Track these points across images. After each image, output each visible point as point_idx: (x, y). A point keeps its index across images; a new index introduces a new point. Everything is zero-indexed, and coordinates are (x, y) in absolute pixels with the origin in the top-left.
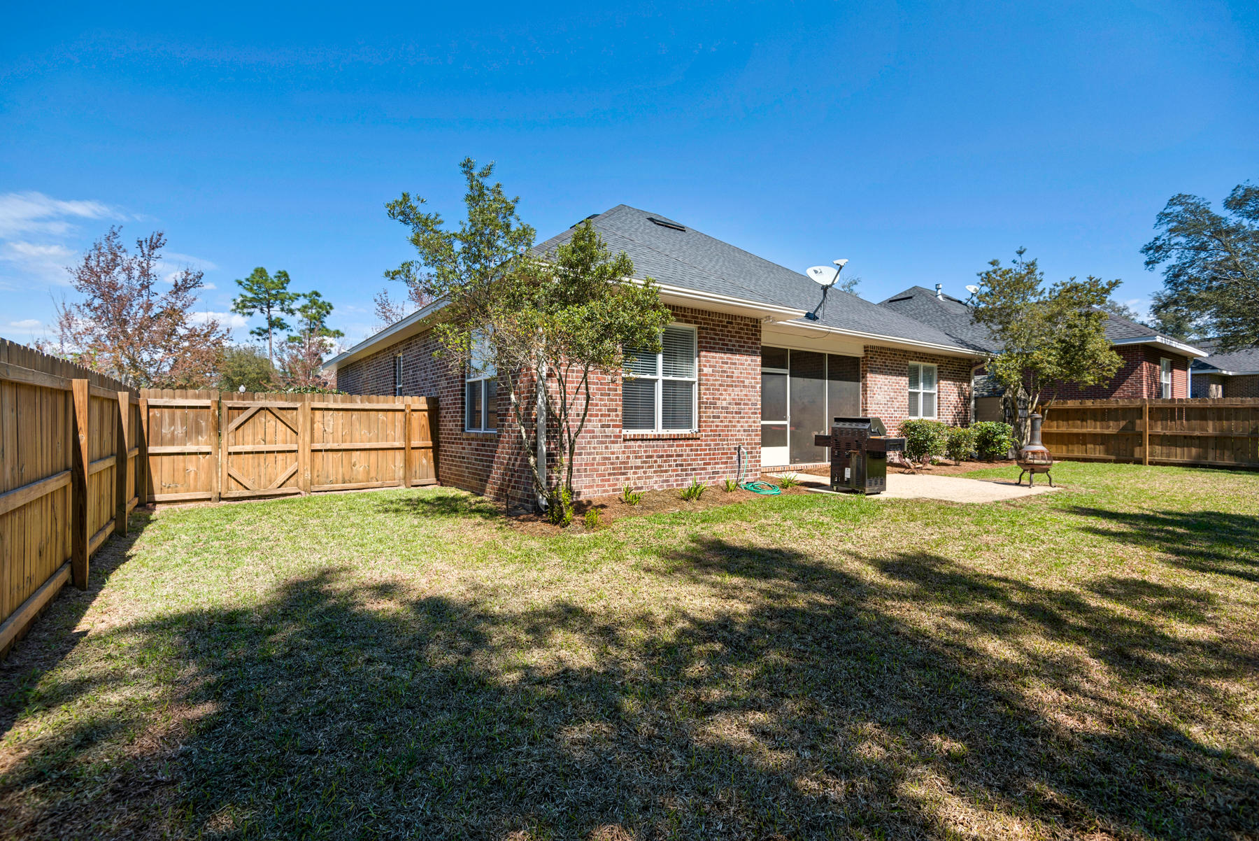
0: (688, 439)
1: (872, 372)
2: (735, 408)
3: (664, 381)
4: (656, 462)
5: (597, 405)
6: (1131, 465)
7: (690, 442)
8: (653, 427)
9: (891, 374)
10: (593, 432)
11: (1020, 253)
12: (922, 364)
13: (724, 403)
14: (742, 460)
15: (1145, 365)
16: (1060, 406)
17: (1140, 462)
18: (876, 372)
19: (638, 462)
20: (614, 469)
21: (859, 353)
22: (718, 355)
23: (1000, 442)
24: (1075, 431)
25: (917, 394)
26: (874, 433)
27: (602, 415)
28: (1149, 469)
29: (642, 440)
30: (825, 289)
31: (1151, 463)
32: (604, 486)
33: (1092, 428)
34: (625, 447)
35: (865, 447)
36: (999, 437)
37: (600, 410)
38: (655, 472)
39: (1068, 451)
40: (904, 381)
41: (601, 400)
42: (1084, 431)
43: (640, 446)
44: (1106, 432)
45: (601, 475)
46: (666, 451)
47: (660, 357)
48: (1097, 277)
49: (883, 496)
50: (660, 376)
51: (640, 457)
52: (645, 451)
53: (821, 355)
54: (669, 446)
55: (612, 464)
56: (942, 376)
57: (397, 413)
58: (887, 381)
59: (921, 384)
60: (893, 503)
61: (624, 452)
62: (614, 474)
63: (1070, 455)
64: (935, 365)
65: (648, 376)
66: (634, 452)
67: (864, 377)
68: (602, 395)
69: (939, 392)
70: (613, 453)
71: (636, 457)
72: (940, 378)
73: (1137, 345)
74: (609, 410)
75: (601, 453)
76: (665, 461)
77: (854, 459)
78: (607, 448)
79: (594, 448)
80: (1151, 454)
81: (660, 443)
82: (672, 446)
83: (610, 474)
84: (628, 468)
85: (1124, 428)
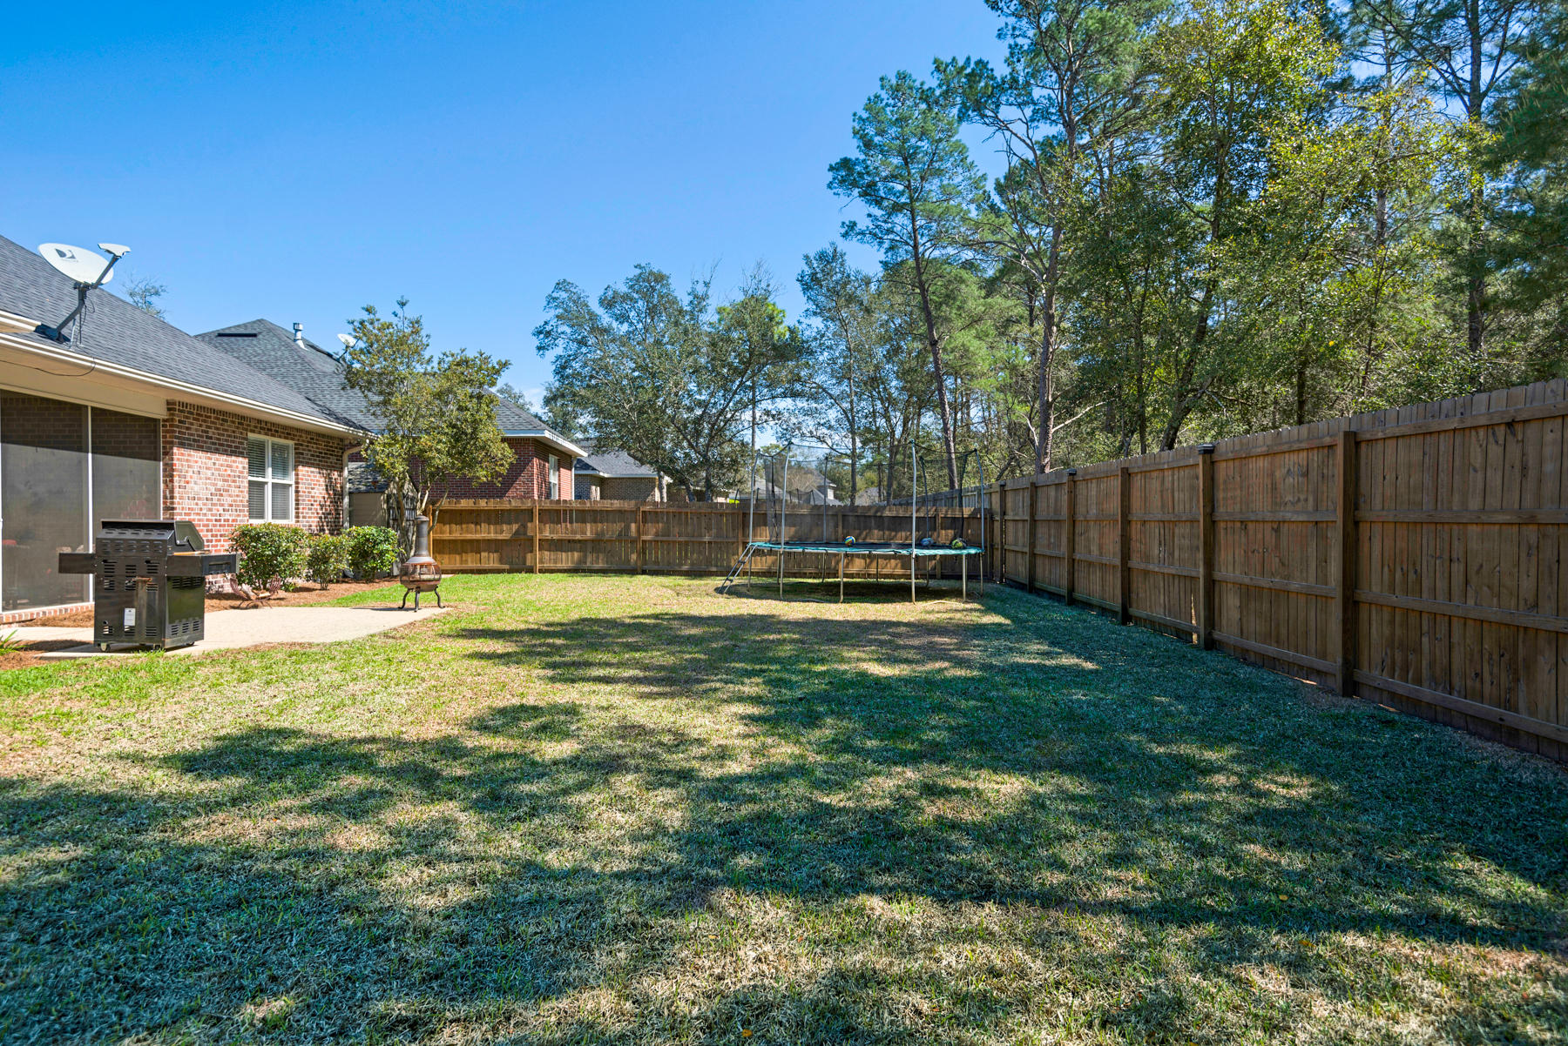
1: (182, 445)
6: (523, 575)
9: (217, 451)
11: (403, 304)
12: (269, 440)
15: (536, 461)
16: (453, 507)
17: (531, 570)
18: (190, 447)
21: (157, 411)
23: (382, 554)
24: (469, 536)
25: (263, 484)
26: (181, 547)
28: (538, 578)
30: (83, 289)
31: (541, 571)
33: (486, 532)
35: (164, 571)
36: (380, 547)
39: (462, 562)
40: (241, 463)
42: (478, 536)
44: (500, 537)
48: (487, 354)
49: (199, 648)
53: (78, 409)
56: (302, 460)
58: (210, 463)
59: (269, 471)
60: (212, 659)
63: (464, 566)
64: (291, 443)
67: (168, 453)
69: (297, 483)
72: (298, 463)
73: (528, 439)
77: (142, 592)
80: (541, 562)
85: (517, 533)
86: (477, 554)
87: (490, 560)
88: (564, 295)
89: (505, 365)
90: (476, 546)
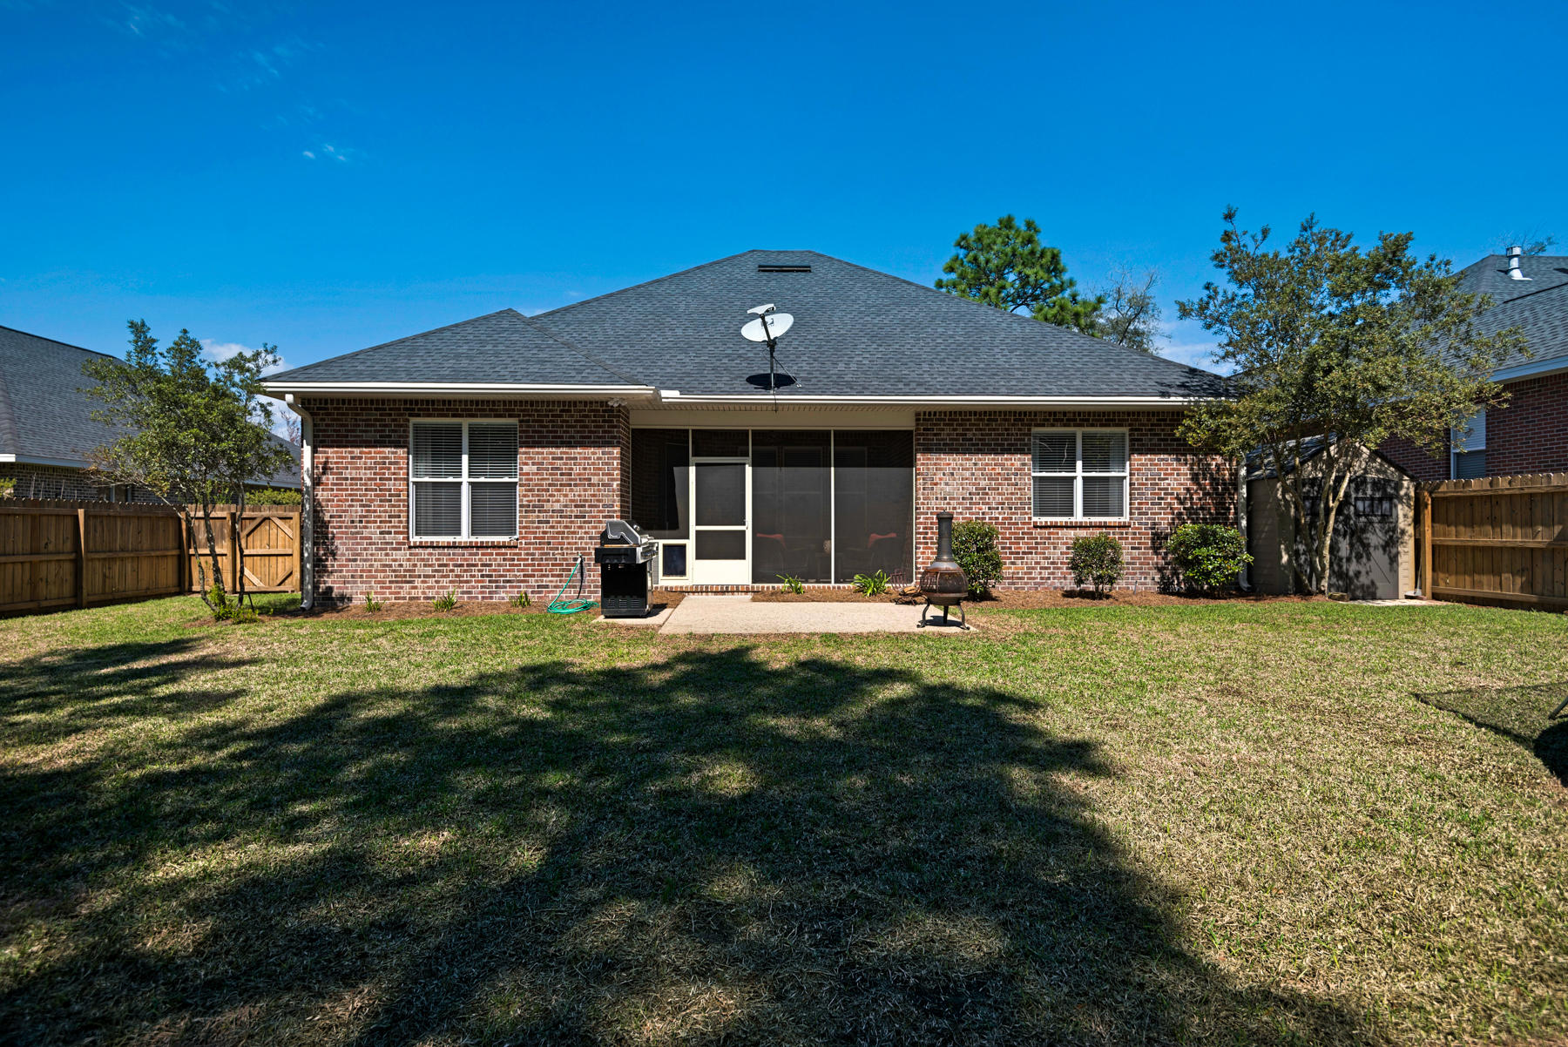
0: (500, 547)
1: (928, 450)
2: (576, 511)
3: (470, 483)
4: (452, 571)
5: (375, 511)
7: (503, 551)
8: (458, 534)
10: (371, 538)
11: (1229, 217)
12: (1081, 431)
13: (557, 506)
14: (586, 573)
18: (939, 451)
19: (429, 571)
20: (396, 576)
21: (907, 423)
22: (545, 450)
25: (1066, 480)
27: (381, 522)
29: (433, 547)
30: (772, 344)
32: (384, 593)
34: (411, 554)
37: (380, 517)
38: (451, 582)
40: (1020, 461)
41: (380, 506)
43: (430, 554)
45: (379, 582)
46: (466, 560)
47: (465, 458)
50: (465, 479)
51: (430, 566)
52: (437, 560)
53: (828, 433)
54: (470, 554)
55: (394, 571)
56: (1141, 448)
58: (968, 464)
59: (1079, 464)
61: (409, 560)
62: (397, 582)
64: (1125, 430)
65: (450, 479)
66: (423, 560)
68: (381, 501)
69: (1131, 474)
70: (395, 560)
71: (425, 566)
72: (1137, 451)
74: (390, 517)
75: (380, 560)
76: (466, 571)
78: (387, 555)
79: (372, 555)
81: (460, 551)
82: (477, 554)
83: (390, 582)
84: (415, 576)
86: (1495, 571)
87: (1512, 587)
89: (1408, 238)
90: (1490, 560)
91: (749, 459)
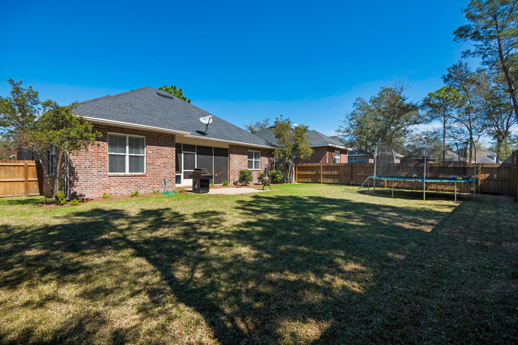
0: (140, 176)
1: (232, 153)
2: (164, 165)
3: (129, 156)
4: (125, 184)
5: (95, 164)
6: (318, 184)
7: (142, 177)
8: (125, 172)
9: (240, 154)
10: (93, 173)
11: (281, 116)
12: (254, 151)
13: (158, 164)
14: (166, 183)
15: (327, 153)
16: (302, 166)
17: (320, 183)
18: (234, 154)
19: (116, 184)
20: (104, 187)
21: (228, 147)
22: (155, 147)
23: (277, 177)
24: (305, 173)
25: (252, 161)
27: (97, 168)
29: (118, 176)
30: (207, 125)
31: (323, 183)
32: (99, 193)
33: (309, 173)
34: (109, 179)
35: (200, 178)
36: (277, 175)
37: (97, 166)
38: (124, 188)
40: (246, 157)
41: (97, 162)
42: (307, 173)
43: (117, 179)
44: (313, 173)
45: (97, 189)
46: (129, 180)
47: (127, 147)
50: (127, 154)
51: (117, 183)
52: (119, 181)
53: (211, 148)
54: (131, 179)
55: (103, 185)
56: (262, 155)
57: (20, 167)
58: (238, 157)
59: (254, 158)
61: (109, 181)
62: (104, 189)
63: (304, 181)
64: (260, 152)
65: (122, 154)
66: (114, 181)
67: (229, 155)
68: (97, 160)
69: (261, 161)
70: (103, 181)
71: (115, 183)
73: (325, 146)
74: (101, 166)
75: (97, 181)
76: (129, 184)
77: (197, 183)
78: (100, 179)
79: (94, 179)
80: (323, 180)
81: (127, 177)
82: (133, 178)
83: (101, 189)
84: (111, 186)
85: (317, 173)
86: (307, 178)
87: (310, 180)
88: (358, 102)
90: (306, 176)
91: (196, 153)
